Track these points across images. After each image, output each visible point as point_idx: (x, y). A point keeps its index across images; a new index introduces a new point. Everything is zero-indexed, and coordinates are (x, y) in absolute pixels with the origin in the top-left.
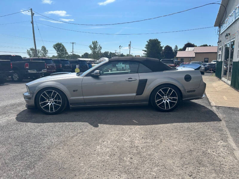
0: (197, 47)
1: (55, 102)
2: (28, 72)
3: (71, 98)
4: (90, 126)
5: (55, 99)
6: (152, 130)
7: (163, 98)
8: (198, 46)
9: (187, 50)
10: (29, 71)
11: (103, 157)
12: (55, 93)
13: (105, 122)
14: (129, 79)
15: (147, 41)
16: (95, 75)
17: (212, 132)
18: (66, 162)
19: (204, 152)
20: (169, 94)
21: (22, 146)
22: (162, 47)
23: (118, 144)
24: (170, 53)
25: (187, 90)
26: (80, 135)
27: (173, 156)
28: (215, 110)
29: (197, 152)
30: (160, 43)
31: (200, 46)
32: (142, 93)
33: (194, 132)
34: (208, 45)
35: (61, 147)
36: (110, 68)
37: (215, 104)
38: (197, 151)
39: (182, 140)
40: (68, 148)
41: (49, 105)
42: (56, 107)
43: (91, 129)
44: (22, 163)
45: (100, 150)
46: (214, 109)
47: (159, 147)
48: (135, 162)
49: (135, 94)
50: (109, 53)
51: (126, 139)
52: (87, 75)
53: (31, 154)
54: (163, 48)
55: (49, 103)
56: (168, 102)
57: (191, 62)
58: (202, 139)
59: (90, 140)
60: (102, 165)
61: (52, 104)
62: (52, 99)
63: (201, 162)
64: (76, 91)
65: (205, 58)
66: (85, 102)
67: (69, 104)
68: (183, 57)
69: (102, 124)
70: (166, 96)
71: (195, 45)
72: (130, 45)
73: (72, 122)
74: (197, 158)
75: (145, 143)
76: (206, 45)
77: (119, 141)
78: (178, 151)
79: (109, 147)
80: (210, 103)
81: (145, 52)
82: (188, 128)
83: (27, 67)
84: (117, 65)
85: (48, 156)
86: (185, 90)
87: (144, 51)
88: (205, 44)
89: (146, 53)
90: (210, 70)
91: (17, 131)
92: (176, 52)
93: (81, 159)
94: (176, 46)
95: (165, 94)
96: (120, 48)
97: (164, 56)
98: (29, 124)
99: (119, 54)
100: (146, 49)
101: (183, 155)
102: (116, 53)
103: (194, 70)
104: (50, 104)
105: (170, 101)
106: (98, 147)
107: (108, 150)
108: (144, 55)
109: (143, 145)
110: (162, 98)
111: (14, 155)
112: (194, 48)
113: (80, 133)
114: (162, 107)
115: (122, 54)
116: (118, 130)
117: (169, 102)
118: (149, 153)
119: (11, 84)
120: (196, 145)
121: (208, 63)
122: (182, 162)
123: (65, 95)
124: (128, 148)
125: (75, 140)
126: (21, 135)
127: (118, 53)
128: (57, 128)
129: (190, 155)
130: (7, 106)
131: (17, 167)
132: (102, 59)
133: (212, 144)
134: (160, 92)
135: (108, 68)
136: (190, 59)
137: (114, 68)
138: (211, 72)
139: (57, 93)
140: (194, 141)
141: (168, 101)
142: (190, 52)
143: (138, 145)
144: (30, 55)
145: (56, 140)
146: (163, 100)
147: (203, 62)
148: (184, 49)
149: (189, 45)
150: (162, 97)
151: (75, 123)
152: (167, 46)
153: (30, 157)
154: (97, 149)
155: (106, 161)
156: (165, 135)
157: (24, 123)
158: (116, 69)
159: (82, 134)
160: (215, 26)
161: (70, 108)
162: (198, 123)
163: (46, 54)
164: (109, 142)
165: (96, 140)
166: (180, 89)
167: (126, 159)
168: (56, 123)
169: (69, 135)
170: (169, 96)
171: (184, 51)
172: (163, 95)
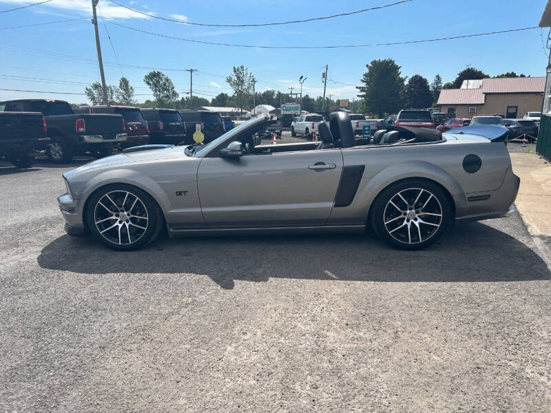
0: (488, 79)
1: (133, 220)
2: (83, 139)
3: (172, 210)
4: (215, 287)
5: (133, 212)
6: (374, 301)
7: (405, 214)
8: (492, 76)
9: (464, 86)
10: (87, 138)
11: (240, 379)
12: (131, 198)
13: (252, 274)
14: (316, 164)
15: (367, 66)
16: (230, 153)
17: (536, 312)
18: (140, 393)
19: (514, 375)
20: (421, 204)
21: (38, 337)
22: (403, 80)
23: (282, 340)
24: (422, 93)
25: (467, 196)
26: (186, 310)
27: (428, 384)
28: (541, 247)
29: (497, 374)
30: (400, 70)
31: (498, 77)
32: (350, 203)
33: (487, 312)
34: (518, 74)
35: (135, 346)
36: (276, 131)
37: (541, 230)
38: (496, 370)
39: (453, 335)
40: (152, 349)
41: (118, 226)
42: (135, 232)
43: (217, 293)
44: (29, 390)
45: (232, 358)
46: (537, 245)
47: (391, 353)
48: (325, 398)
49: (331, 204)
50: (276, 93)
51: (303, 327)
52: (210, 155)
53: (56, 364)
54: (406, 83)
55: (117, 223)
56: (418, 226)
57: (475, 117)
58: (508, 334)
59: (211, 326)
60: (235, 407)
61: (124, 225)
62: (126, 213)
63: (506, 405)
64: (183, 194)
65: (508, 107)
66: (205, 221)
67: (168, 226)
68: (454, 105)
69: (245, 279)
70: (413, 211)
71: (486, 74)
72: (324, 75)
73: (172, 272)
74: (496, 394)
75: (353, 339)
76: (513, 75)
77: (284, 331)
78: (444, 369)
79: (257, 349)
80: (525, 227)
81: (362, 91)
82: (469, 300)
83: (82, 130)
84: (293, 123)
85: (98, 371)
86: (463, 194)
87: (360, 88)
88: (510, 72)
89: (364, 93)
90: (522, 138)
91: (34, 293)
92: (437, 93)
93: (180, 384)
94: (438, 76)
95: (411, 203)
96: (301, 81)
97: (407, 102)
98: (68, 276)
99: (299, 96)
100: (364, 85)
101: (455, 382)
102: (291, 94)
103: (489, 141)
104: (120, 226)
105: (422, 222)
106: (229, 348)
107: (254, 358)
108: (359, 99)
109: (349, 346)
110: (402, 216)
111: (14, 365)
112: (481, 81)
113: (187, 305)
114: (402, 239)
115: (307, 96)
116: (286, 300)
117: (420, 224)
118: (362, 371)
119: (45, 169)
120: (493, 350)
121: (515, 120)
122: (454, 406)
123: (157, 203)
124: (308, 356)
125: (170, 327)
126: (41, 306)
127: (296, 94)
128: (132, 289)
129: (478, 382)
130: (23, 226)
131: (14, 403)
132: (257, 109)
133: (536, 350)
134: (397, 200)
135: (272, 130)
136: (472, 108)
137: (285, 130)
138: (522, 142)
139: (138, 198)
140: (486, 338)
141: (417, 223)
142: (472, 92)
143: (335, 345)
144: (93, 99)
145: (124, 325)
146: (404, 219)
147: (503, 117)
148: (457, 84)
149: (471, 74)
150: (403, 212)
151: (178, 275)
152: (416, 76)
153: (52, 374)
154: (226, 353)
155: (248, 392)
156: (408, 317)
157: (56, 273)
158: (290, 132)
159: (192, 309)
160: (542, 24)
161: (171, 237)
162: (496, 283)
163: (129, 96)
164: (259, 333)
165: (226, 327)
166: (449, 193)
167: (300, 390)
168: (132, 275)
169: (159, 309)
170: (420, 210)
171: (458, 90)
172: (404, 207)
